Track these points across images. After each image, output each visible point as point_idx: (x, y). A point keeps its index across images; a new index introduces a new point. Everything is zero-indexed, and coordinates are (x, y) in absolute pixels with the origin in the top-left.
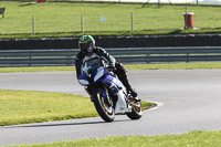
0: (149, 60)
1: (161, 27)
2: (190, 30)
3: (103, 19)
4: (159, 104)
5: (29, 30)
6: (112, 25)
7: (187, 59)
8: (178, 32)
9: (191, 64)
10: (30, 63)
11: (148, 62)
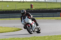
3: (8, 6)
6: (10, 7)
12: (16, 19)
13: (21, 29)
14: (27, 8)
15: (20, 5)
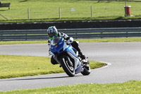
0: (102, 36)
1: (110, 15)
2: (129, 17)
3: (73, 10)
4: (109, 64)
5: (25, 17)
6: (79, 14)
7: (127, 35)
8: (120, 18)
9: (129, 38)
10: (26, 38)
11: (102, 37)
12: (91, 40)
13: (103, 65)
14: (116, 15)
15: (102, 9)
